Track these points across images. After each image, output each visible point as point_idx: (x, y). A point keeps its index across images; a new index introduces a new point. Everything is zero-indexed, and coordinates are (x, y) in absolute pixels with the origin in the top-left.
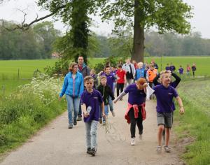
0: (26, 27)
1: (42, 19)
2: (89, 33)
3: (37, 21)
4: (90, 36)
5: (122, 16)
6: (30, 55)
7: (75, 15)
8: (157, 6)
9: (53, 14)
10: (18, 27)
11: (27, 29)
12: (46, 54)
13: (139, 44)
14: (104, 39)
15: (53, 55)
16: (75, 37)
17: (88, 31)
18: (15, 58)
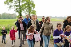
0: (12, 14)
5: (26, 13)
6: (12, 18)
7: (20, 12)
8: (32, 11)
9: (17, 12)
10: (11, 14)
12: (15, 18)
14: (24, 16)
15: (16, 18)
18: (10, 19)
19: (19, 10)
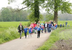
1: (24, 8)
2: (40, 13)
3: (22, 9)
4: (40, 14)
9: (28, 7)
11: (19, 12)
13: (56, 17)
16: (35, 14)
17: (39, 12)
19: (34, 2)
